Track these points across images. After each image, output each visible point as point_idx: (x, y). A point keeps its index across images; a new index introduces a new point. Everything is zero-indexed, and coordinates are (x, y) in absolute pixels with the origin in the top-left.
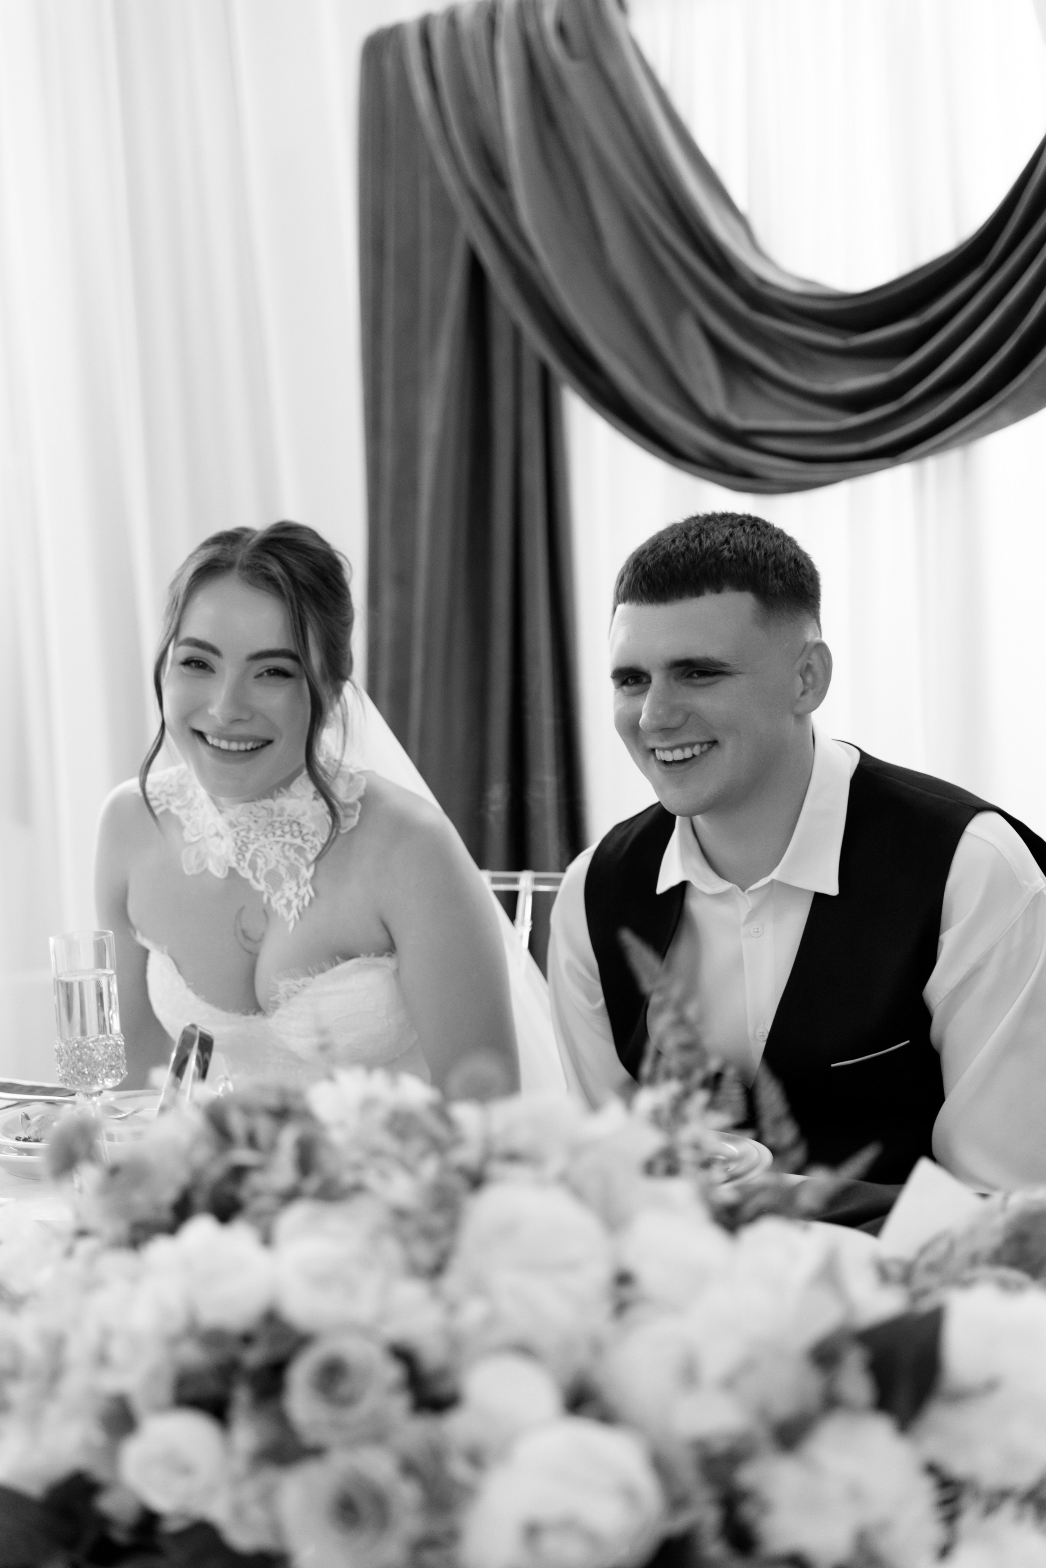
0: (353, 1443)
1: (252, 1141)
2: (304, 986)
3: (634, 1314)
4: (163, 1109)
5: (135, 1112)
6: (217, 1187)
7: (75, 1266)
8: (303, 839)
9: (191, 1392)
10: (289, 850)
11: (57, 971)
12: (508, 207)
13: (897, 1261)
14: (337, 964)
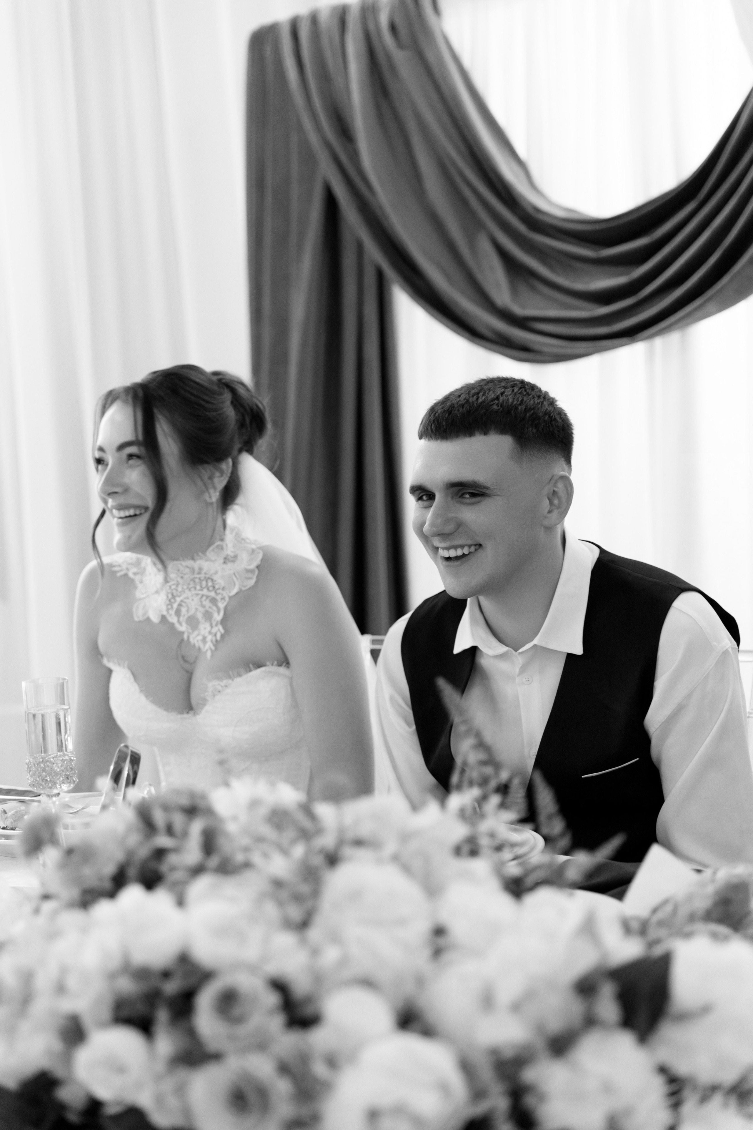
0: (245, 1050)
1: (170, 830)
2: (226, 686)
3: (446, 957)
4: (104, 807)
5: (83, 808)
6: (145, 863)
7: (41, 920)
8: (216, 592)
9: (125, 1013)
10: (205, 600)
11: (27, 707)
12: (354, 155)
13: (636, 918)
14: (250, 671)
